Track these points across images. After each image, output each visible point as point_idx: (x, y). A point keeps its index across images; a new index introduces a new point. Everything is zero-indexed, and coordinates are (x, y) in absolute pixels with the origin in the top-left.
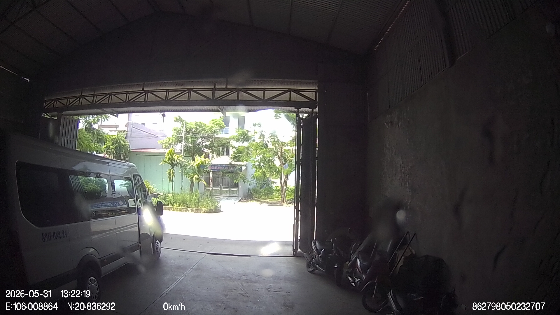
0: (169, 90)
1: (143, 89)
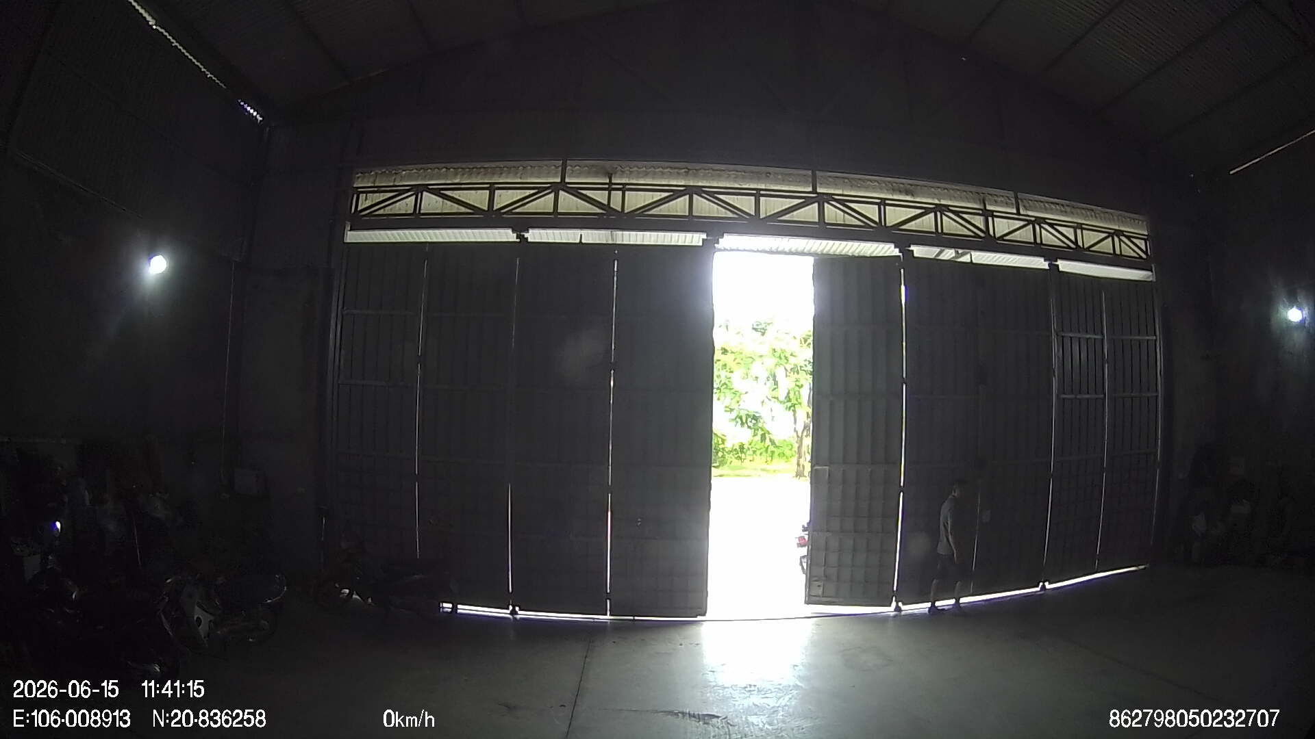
0: (887, 202)
1: (814, 188)
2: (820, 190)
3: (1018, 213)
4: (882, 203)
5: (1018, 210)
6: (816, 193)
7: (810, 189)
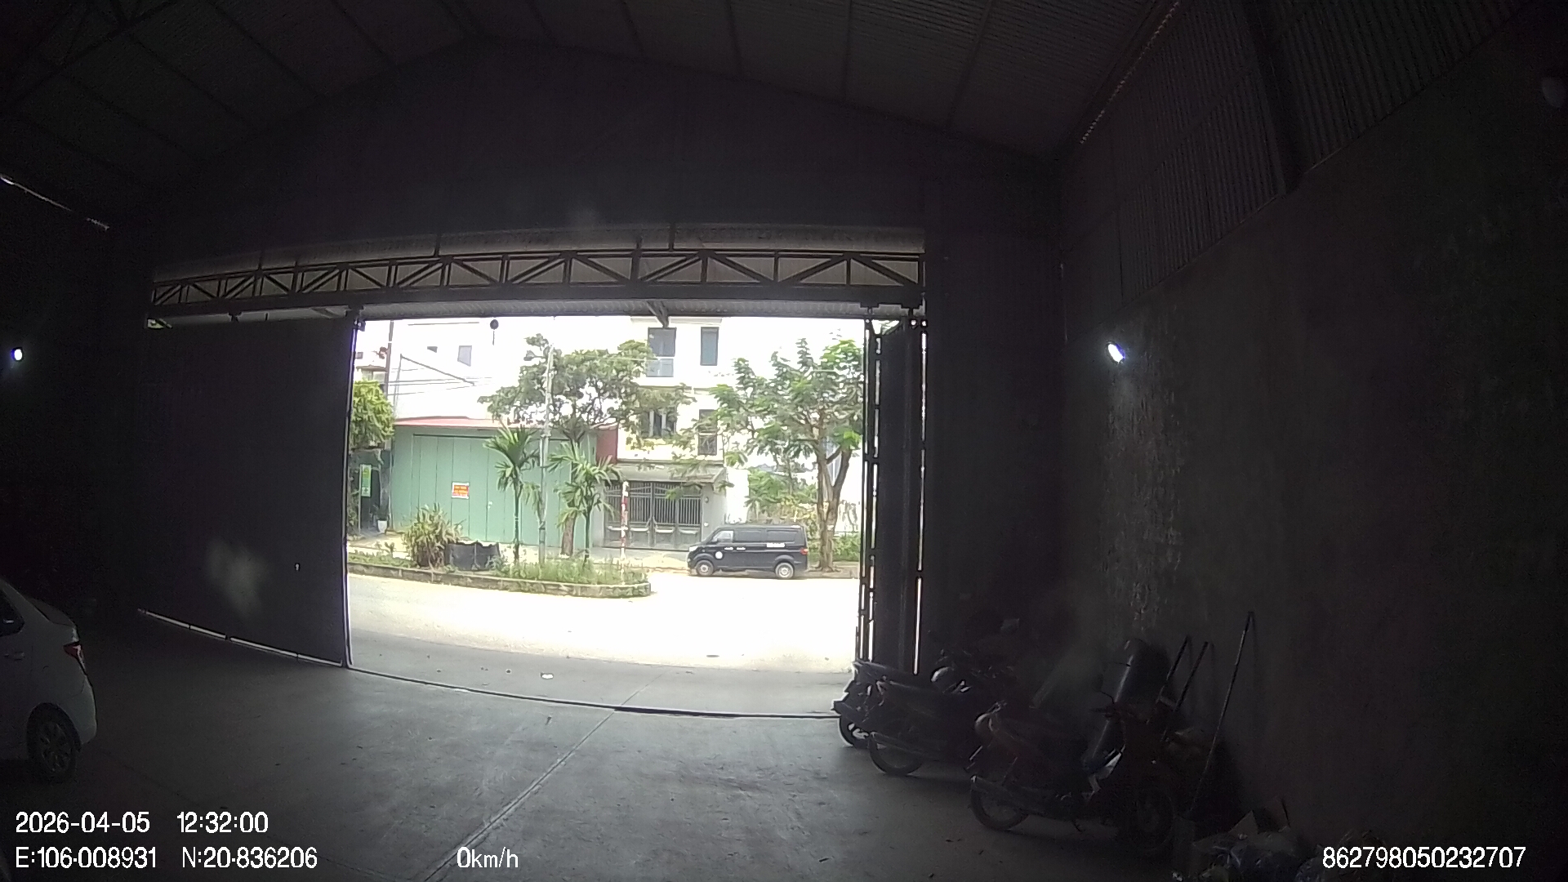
0: (511, 256)
1: (436, 252)
2: (441, 253)
3: (671, 248)
4: (505, 258)
5: (672, 245)
6: (439, 256)
7: (432, 254)
